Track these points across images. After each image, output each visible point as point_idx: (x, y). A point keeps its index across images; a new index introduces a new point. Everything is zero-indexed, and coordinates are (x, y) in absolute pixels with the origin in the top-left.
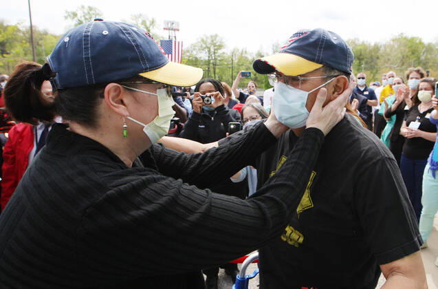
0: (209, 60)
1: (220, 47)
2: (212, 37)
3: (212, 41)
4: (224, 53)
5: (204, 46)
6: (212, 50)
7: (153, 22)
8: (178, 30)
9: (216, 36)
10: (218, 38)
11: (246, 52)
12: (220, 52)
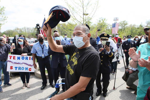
0: (122, 29)
1: (126, 24)
2: (123, 21)
3: (123, 23)
4: (127, 26)
5: (121, 25)
6: (123, 26)
7: (105, 19)
8: (118, 20)
9: (125, 21)
10: (125, 22)
11: (135, 25)
12: (126, 26)
